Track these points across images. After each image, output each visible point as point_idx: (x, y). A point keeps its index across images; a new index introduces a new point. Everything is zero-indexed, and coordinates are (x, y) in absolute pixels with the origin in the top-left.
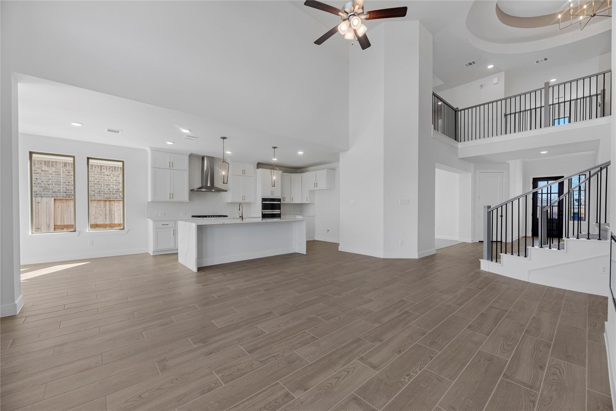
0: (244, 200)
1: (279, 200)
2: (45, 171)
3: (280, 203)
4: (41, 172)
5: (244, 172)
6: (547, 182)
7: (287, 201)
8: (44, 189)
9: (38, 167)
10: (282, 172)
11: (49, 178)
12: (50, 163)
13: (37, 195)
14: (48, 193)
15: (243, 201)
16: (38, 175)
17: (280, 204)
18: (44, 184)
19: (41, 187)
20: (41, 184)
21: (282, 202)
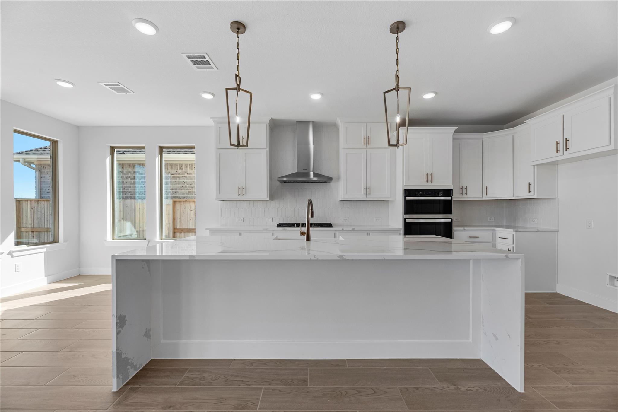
0: (368, 195)
1: (448, 193)
2: (190, 174)
3: (449, 198)
4: (187, 175)
5: (367, 141)
7: (473, 194)
8: (189, 192)
9: (185, 170)
10: (456, 132)
11: (192, 181)
12: (193, 165)
13: (184, 197)
14: (191, 195)
15: (365, 197)
16: (185, 178)
17: (451, 201)
18: (189, 187)
19: (187, 190)
20: (187, 187)
21: (456, 196)
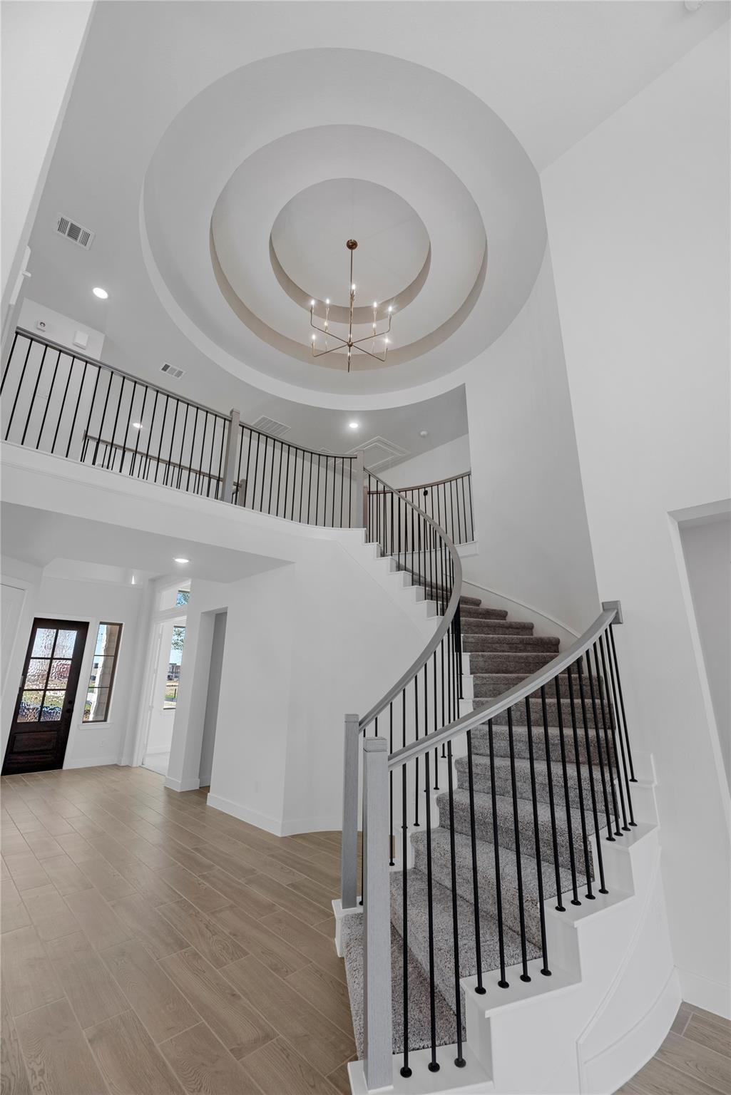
6: (55, 631)
